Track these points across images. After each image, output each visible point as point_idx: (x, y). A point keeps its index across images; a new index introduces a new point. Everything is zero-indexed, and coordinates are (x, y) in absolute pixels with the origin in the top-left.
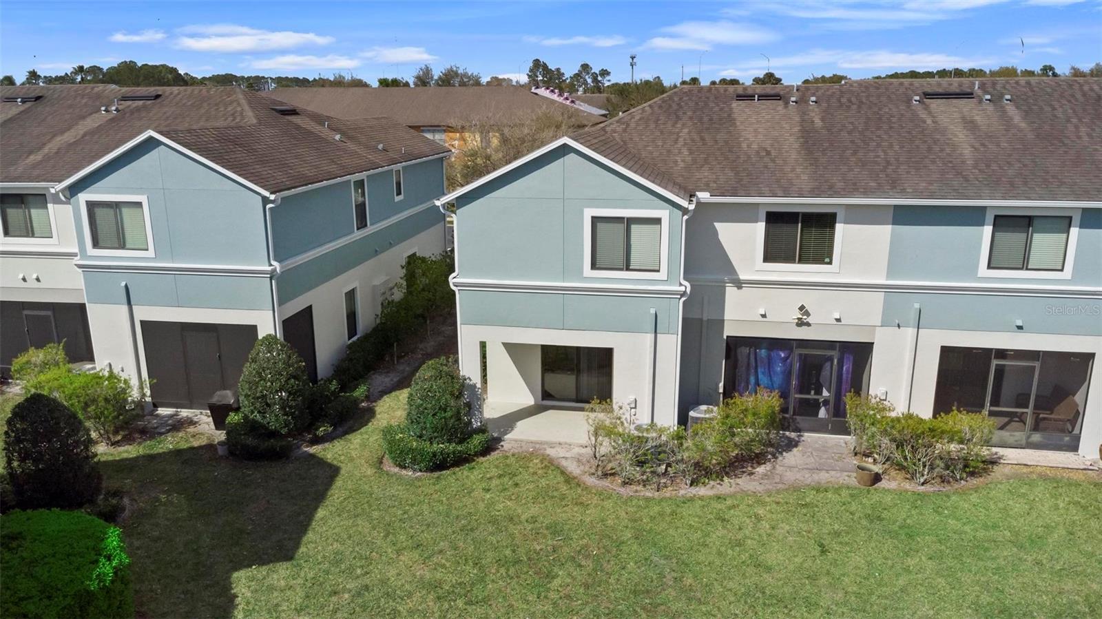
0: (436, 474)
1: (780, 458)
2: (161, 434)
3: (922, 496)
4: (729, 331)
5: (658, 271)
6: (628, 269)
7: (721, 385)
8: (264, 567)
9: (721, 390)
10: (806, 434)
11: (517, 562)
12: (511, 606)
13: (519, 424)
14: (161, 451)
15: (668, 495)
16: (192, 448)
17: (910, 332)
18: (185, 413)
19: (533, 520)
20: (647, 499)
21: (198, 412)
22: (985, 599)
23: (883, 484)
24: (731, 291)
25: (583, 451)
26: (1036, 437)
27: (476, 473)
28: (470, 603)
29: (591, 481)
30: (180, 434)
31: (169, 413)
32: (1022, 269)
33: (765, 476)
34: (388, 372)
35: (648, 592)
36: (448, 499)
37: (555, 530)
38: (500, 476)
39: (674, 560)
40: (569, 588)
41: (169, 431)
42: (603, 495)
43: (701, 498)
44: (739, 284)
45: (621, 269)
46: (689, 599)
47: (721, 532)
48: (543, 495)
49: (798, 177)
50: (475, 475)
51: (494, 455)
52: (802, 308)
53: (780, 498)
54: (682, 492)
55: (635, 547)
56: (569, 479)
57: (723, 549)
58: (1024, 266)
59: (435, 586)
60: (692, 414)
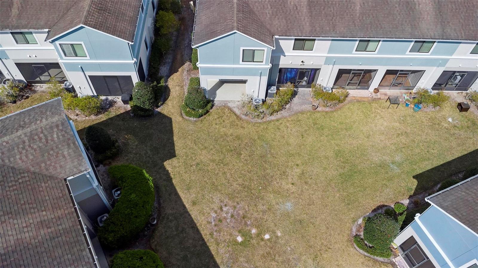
0: (200, 119)
1: (293, 101)
2: (108, 108)
3: (327, 112)
4: (280, 67)
5: (263, 62)
6: (253, 62)
7: (277, 79)
8: (170, 160)
9: (277, 80)
10: (299, 89)
11: (232, 151)
12: (234, 165)
13: (218, 92)
14: (113, 116)
15: (264, 120)
16: (121, 114)
17: (331, 66)
18: (110, 98)
19: (232, 135)
20: (260, 123)
21: (114, 97)
22: (337, 148)
23: (318, 109)
24: (282, 57)
25: (238, 103)
26: (359, 87)
27: (211, 117)
28: (224, 165)
29: (243, 117)
30: (114, 108)
31: (104, 98)
32: (364, 51)
33: (289, 109)
34: (164, 64)
35: (264, 156)
36: (207, 129)
37: (238, 138)
38: (218, 118)
39: (268, 145)
40: (246, 157)
41: (109, 107)
42: (248, 122)
43: (273, 121)
44: (285, 56)
45: (251, 62)
46: (273, 157)
47: (279, 133)
48: (232, 124)
49: (306, 23)
50: (211, 118)
51: (214, 107)
52: (302, 62)
53: (292, 118)
54: (268, 119)
55: (259, 141)
56: (238, 117)
57: (280, 139)
58: (365, 51)
59: (213, 161)
60: (269, 91)
